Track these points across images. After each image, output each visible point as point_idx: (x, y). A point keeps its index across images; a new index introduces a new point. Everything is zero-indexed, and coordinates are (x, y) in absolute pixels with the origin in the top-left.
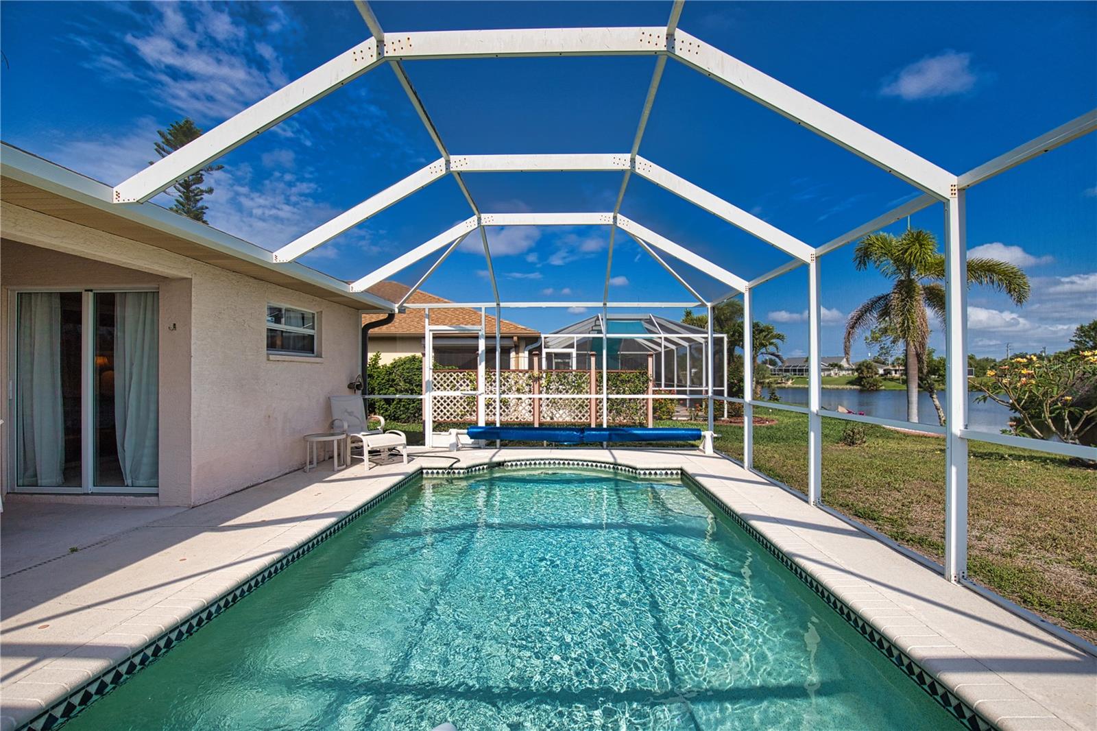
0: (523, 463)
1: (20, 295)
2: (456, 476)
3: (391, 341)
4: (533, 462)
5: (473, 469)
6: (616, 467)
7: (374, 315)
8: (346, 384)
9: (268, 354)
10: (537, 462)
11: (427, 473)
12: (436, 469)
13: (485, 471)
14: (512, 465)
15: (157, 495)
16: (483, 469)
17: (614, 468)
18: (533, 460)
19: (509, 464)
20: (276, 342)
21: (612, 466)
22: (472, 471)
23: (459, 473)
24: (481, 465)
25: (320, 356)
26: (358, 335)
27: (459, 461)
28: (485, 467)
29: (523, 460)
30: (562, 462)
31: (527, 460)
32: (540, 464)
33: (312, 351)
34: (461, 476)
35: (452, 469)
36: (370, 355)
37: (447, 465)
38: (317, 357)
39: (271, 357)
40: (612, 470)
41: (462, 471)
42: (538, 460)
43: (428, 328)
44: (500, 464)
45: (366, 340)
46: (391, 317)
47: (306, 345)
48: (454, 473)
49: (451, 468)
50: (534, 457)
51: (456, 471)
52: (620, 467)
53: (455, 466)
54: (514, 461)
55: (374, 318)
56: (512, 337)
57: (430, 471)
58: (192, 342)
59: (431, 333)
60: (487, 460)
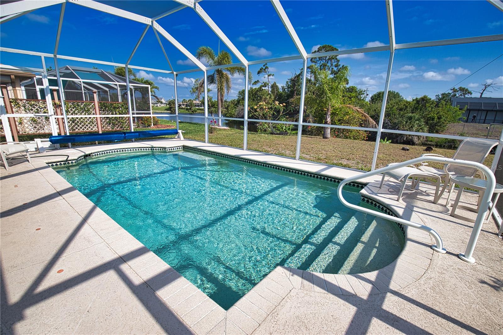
0: (101, 153)
2: (70, 164)
4: (106, 152)
5: (79, 160)
6: (153, 149)
10: (108, 152)
12: (58, 162)
13: (83, 160)
18: (106, 151)
24: (81, 157)
27: (67, 155)
28: (83, 158)
29: (100, 152)
30: (121, 150)
31: (103, 151)
32: (109, 152)
34: (73, 164)
35: (67, 161)
40: (150, 150)
41: (74, 161)
42: (108, 150)
44: (90, 155)
48: (68, 163)
50: (106, 149)
51: (70, 162)
52: (155, 149)
54: (96, 152)
56: (10, 76)
60: (83, 154)
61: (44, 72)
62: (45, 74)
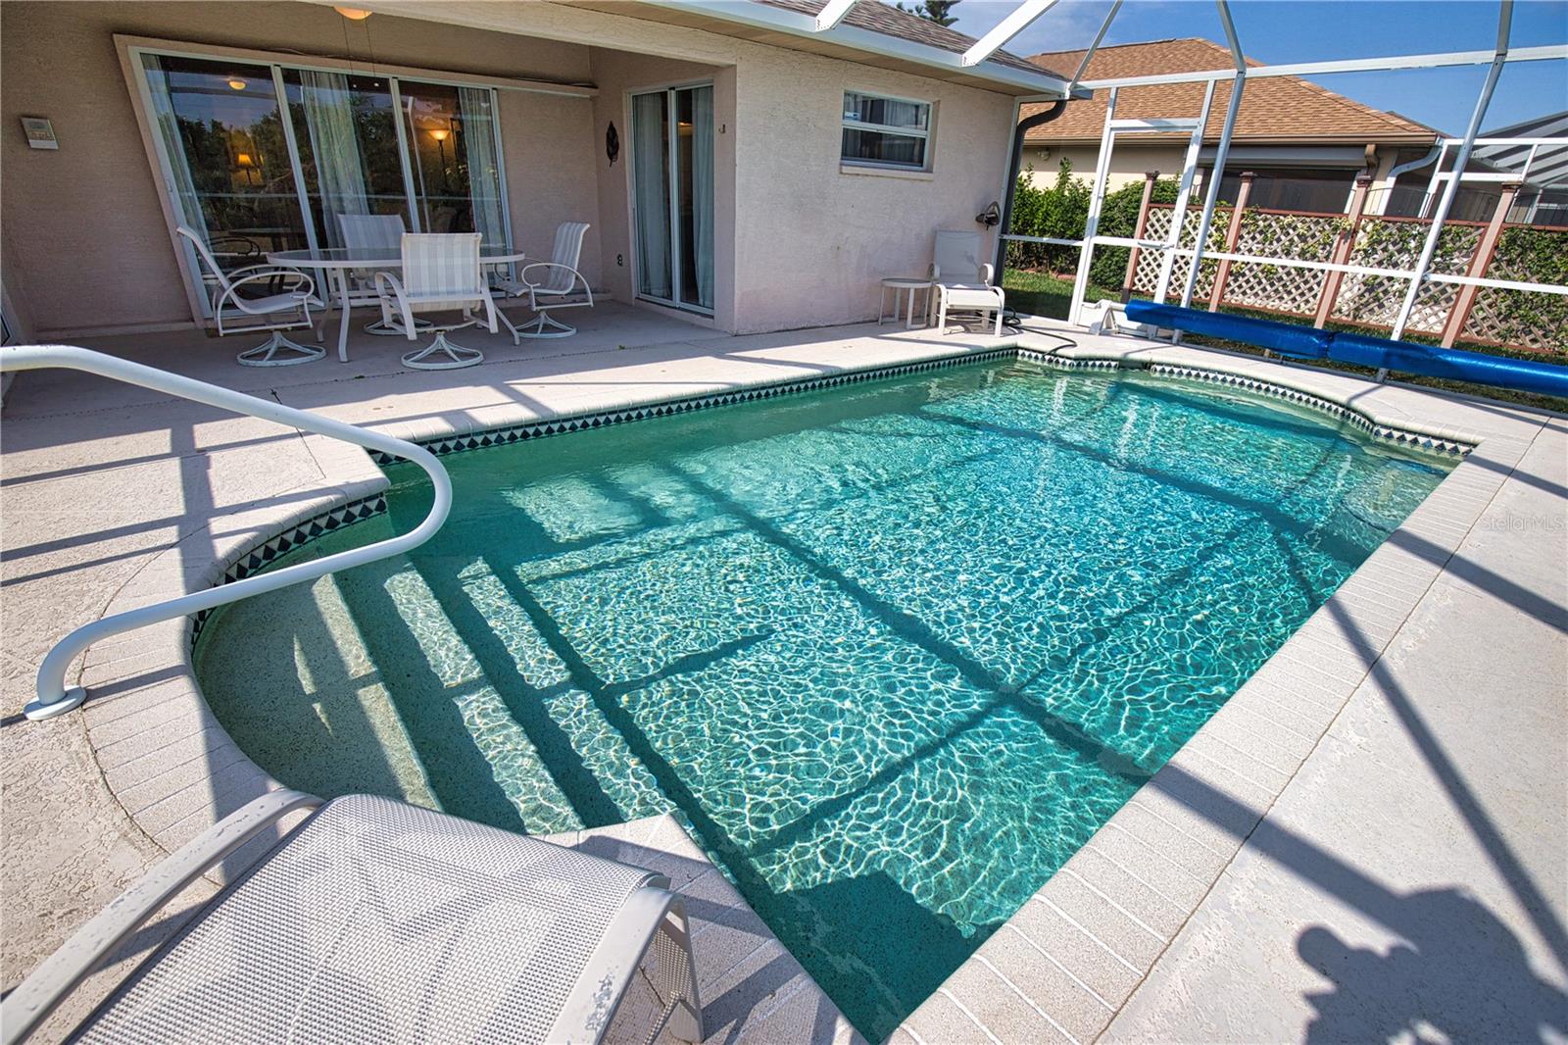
0: (1185, 371)
1: (635, 98)
2: (1060, 367)
3: (1050, 151)
4: (1203, 374)
5: (1090, 363)
6: (1347, 412)
7: (1035, 106)
8: (973, 215)
9: (841, 164)
10: (1211, 375)
11: (1023, 355)
12: (1034, 351)
13: (1112, 371)
14: (1163, 371)
15: (712, 317)
16: (1109, 366)
17: (1343, 414)
18: (1205, 370)
19: (1159, 368)
20: (863, 148)
21: (1341, 410)
22: (1086, 365)
23: (1064, 364)
24: (1105, 359)
25: (929, 171)
26: (1007, 139)
27: (1075, 345)
28: (1113, 364)
29: (1185, 367)
30: (1256, 384)
31: (1194, 369)
32: (1215, 379)
33: (921, 162)
34: (1067, 369)
35: (1056, 356)
36: (1024, 174)
37: (1048, 348)
38: (927, 171)
39: (845, 169)
40: (1338, 417)
41: (1068, 362)
42: (1213, 371)
43: (1109, 123)
44: (1146, 366)
45: (1020, 151)
46: (1060, 105)
47: (912, 154)
48: (1057, 362)
49: (1053, 353)
50: (1206, 365)
51: (1061, 360)
52: (1353, 415)
53: (1059, 352)
54: (1168, 365)
55: (1028, 111)
56: (1364, 146)
57: (1027, 353)
58: (737, 147)
59: (1113, 133)
60: (1118, 354)
61: (1195, 127)
62: (1198, 132)
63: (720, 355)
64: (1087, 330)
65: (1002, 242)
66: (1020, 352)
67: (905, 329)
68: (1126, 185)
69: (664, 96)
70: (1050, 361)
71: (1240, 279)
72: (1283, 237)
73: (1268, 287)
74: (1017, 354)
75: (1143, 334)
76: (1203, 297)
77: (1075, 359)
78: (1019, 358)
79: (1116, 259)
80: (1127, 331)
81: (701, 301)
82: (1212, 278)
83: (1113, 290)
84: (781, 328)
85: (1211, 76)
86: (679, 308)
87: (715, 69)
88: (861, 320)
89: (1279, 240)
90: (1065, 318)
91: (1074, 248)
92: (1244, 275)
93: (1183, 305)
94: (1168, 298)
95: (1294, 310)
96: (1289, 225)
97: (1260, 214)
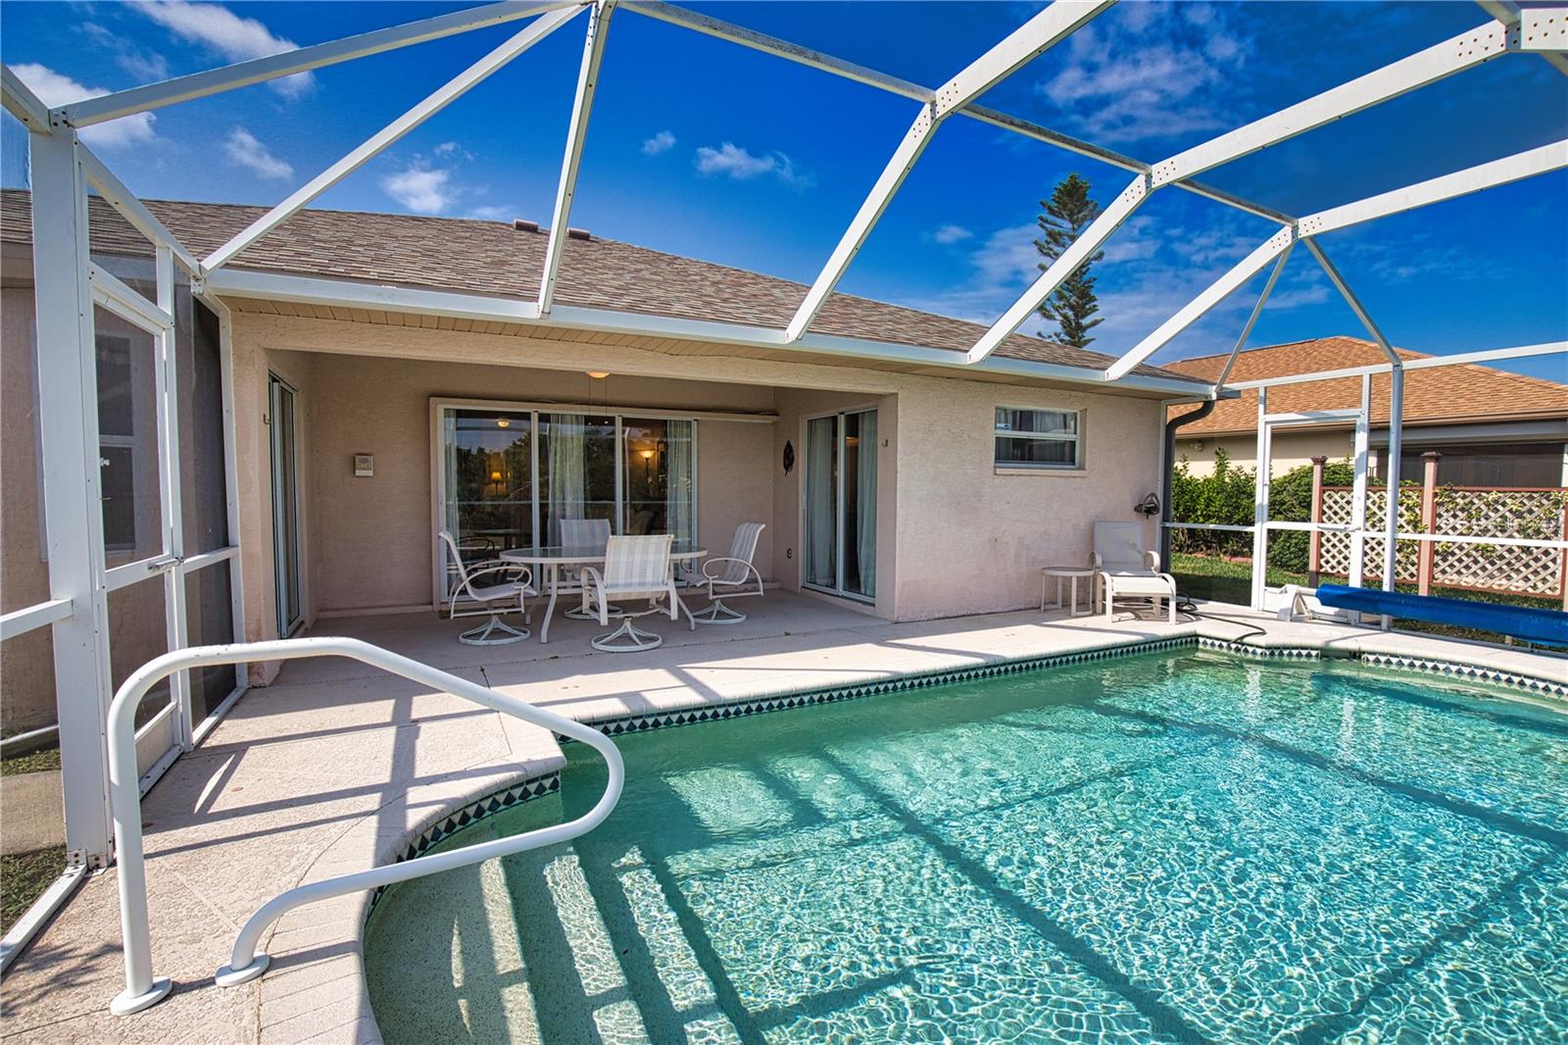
0: (1406, 662)
1: (810, 421)
2: (1250, 656)
3: (1203, 443)
4: (1430, 664)
5: (1286, 652)
7: (1182, 407)
8: (1130, 506)
9: (995, 467)
11: (1205, 643)
12: (1218, 639)
13: (1313, 660)
14: (1377, 661)
15: (874, 605)
16: (1309, 656)
18: (1432, 660)
20: (1015, 452)
22: (1281, 654)
23: (1254, 653)
24: (1303, 648)
25: (1082, 468)
26: (1159, 436)
27: (1264, 633)
28: (1314, 653)
29: (1405, 657)
30: (1503, 677)
31: (1416, 658)
32: (1447, 670)
33: (1073, 461)
34: (1258, 658)
35: (1243, 644)
36: (1178, 465)
37: (1233, 636)
38: (1079, 469)
39: (999, 471)
41: (1259, 651)
42: (1443, 661)
43: (1262, 418)
44: (1355, 655)
45: (1172, 444)
46: (1208, 406)
47: (1063, 455)
48: (1246, 651)
49: (1240, 641)
50: (1432, 655)
51: (1250, 649)
53: (1246, 640)
54: (1383, 654)
55: (1175, 412)
57: (1209, 641)
58: (899, 457)
59: (1269, 427)
60: (1318, 643)
61: (1360, 415)
62: (1363, 421)
63: (880, 642)
64: (1275, 616)
65: (1165, 530)
66: (1201, 640)
67: (1069, 616)
68: (1292, 470)
69: (834, 419)
70: (1237, 650)
71: (1450, 558)
72: (1491, 514)
73: (1488, 566)
74: (1197, 642)
75: (1345, 620)
76: (1409, 578)
77: (1267, 648)
78: (1201, 646)
79: (1294, 541)
80: (1322, 617)
81: (863, 590)
82: (1414, 558)
83: (1298, 573)
84: (941, 616)
85: (1365, 371)
86: (842, 597)
87: (880, 396)
88: (1022, 607)
89: (1487, 518)
90: (1248, 602)
91: (1246, 533)
92: (1453, 554)
93: (1386, 588)
94: (1365, 580)
95: (1530, 590)
96: (1496, 502)
97: (1457, 492)
